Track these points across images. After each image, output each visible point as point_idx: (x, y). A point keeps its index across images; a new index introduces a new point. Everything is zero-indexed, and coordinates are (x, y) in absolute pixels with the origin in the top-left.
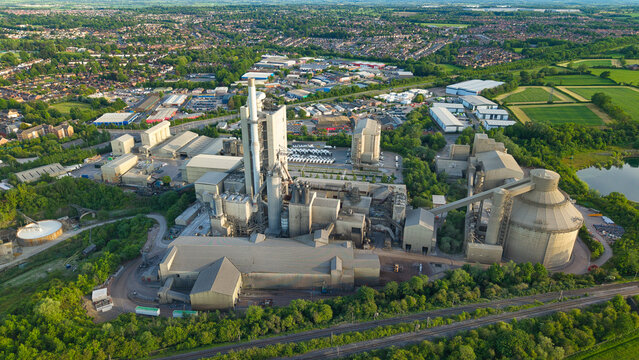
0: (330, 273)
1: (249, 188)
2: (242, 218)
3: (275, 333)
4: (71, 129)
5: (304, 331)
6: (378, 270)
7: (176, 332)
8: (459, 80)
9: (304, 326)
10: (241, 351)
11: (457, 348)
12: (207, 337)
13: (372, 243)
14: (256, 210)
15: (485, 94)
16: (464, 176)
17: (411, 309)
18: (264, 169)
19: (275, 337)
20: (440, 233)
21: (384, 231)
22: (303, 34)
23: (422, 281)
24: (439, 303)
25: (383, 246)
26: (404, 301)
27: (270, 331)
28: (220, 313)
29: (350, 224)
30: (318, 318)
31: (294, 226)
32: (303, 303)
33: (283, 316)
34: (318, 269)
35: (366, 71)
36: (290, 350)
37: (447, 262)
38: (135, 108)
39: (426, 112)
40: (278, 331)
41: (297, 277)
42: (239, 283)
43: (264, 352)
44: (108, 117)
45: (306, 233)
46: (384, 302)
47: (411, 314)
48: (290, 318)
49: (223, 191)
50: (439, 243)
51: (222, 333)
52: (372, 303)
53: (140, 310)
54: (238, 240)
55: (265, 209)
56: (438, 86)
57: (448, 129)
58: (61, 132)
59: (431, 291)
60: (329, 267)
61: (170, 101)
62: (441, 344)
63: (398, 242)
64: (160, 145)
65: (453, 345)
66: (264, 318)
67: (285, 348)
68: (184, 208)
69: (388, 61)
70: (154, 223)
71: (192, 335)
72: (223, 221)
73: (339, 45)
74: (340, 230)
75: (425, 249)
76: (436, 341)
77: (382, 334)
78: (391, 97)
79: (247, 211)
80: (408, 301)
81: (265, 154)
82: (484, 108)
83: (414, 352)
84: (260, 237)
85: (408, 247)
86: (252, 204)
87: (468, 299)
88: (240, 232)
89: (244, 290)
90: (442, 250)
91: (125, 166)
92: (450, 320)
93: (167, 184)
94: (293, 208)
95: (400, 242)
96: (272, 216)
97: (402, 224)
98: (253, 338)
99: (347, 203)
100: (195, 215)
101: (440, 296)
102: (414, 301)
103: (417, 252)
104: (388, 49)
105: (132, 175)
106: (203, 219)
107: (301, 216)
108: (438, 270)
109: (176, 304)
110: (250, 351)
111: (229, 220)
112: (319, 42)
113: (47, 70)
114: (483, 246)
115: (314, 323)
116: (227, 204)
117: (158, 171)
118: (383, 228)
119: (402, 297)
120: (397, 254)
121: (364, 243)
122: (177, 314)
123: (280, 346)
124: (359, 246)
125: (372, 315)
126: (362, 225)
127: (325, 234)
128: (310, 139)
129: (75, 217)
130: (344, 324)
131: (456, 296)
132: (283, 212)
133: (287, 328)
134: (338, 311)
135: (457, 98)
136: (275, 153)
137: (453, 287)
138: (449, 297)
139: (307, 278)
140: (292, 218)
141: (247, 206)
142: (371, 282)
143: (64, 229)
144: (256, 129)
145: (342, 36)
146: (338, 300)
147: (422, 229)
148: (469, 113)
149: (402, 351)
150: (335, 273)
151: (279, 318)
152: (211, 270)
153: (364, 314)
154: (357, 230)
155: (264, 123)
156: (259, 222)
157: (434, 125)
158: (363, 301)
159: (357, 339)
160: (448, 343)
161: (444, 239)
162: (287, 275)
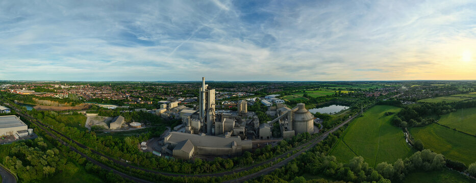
0: (232, 147)
1: (200, 117)
2: (197, 128)
3: (207, 173)
4: (151, 102)
5: (221, 172)
6: (251, 145)
7: (164, 162)
8: (268, 95)
9: (221, 170)
10: (190, 177)
11: (290, 167)
12: (176, 168)
13: (248, 138)
14: (202, 125)
15: (276, 97)
16: (276, 115)
17: (267, 159)
18: (206, 110)
19: (207, 174)
20: (273, 131)
21: (251, 133)
22: (221, 87)
23: (270, 147)
24: (278, 153)
25: (252, 139)
26: (264, 155)
27: (205, 172)
28: (183, 160)
29: (239, 130)
30: (227, 166)
31: (217, 132)
32: (220, 159)
33: (211, 165)
34: (227, 146)
35: (240, 94)
36: (213, 180)
37: (277, 141)
38: (170, 100)
39: (260, 102)
40: (208, 172)
41: (218, 150)
42: (193, 150)
43: (201, 179)
44: (161, 101)
45: (221, 134)
46: (256, 157)
47: (268, 160)
48: (214, 166)
49: (191, 118)
50: (273, 134)
51: (183, 167)
52: (251, 158)
53: (154, 152)
54: (195, 135)
55: (206, 125)
56: (262, 97)
57: (268, 105)
58: (149, 103)
59: (274, 150)
60: (231, 145)
61: (180, 99)
62: (283, 168)
63: (258, 137)
64: (174, 108)
65: (288, 167)
66: (202, 165)
67: (211, 179)
68: (177, 125)
69: (246, 92)
70: (167, 129)
71: (170, 165)
72: (190, 128)
73: (232, 89)
74: (235, 133)
75: (268, 137)
76: (281, 167)
77: (256, 169)
78: (249, 100)
79: (199, 125)
80: (266, 155)
81: (207, 104)
82: (277, 100)
83: (273, 175)
84: (203, 134)
85: (262, 138)
86: (201, 122)
87: (288, 149)
88: (196, 132)
89: (195, 154)
90: (274, 137)
91: (163, 111)
92: (284, 158)
93: (174, 118)
94: (217, 124)
95: (259, 136)
96: (208, 128)
97: (259, 129)
98: (196, 173)
99: (237, 124)
100: (181, 128)
101: (278, 151)
102: (268, 154)
103: (265, 139)
104: (246, 90)
105: (164, 114)
106: (183, 129)
107: (220, 127)
108: (274, 144)
109: (168, 154)
110: (194, 178)
111: (192, 128)
112: (226, 89)
113: (151, 92)
114: (288, 132)
115: (225, 169)
116: (192, 122)
117: (172, 114)
118: (251, 132)
119: (262, 154)
120: (258, 141)
121: (245, 138)
122: (166, 157)
123: (209, 178)
124: (243, 139)
125: (251, 163)
126: (244, 130)
127: (229, 134)
128: (224, 109)
129: (145, 124)
130: (239, 169)
131: (284, 149)
132: (213, 125)
133: (212, 171)
134: (236, 163)
135: (268, 99)
136: (211, 104)
137: (281, 147)
138: (282, 151)
139: (222, 150)
140: (216, 128)
141: (199, 123)
142: (249, 150)
143: (142, 126)
144: (204, 94)
145: (234, 88)
146: (236, 158)
147: (266, 129)
148: (273, 101)
149: (267, 176)
150: (234, 147)
151: (209, 165)
152: (182, 143)
153: (247, 163)
154: (241, 133)
155: (207, 93)
156: (204, 130)
157: (263, 105)
158: (246, 158)
159: (246, 174)
160: (286, 167)
161: (274, 132)
162: (213, 148)
